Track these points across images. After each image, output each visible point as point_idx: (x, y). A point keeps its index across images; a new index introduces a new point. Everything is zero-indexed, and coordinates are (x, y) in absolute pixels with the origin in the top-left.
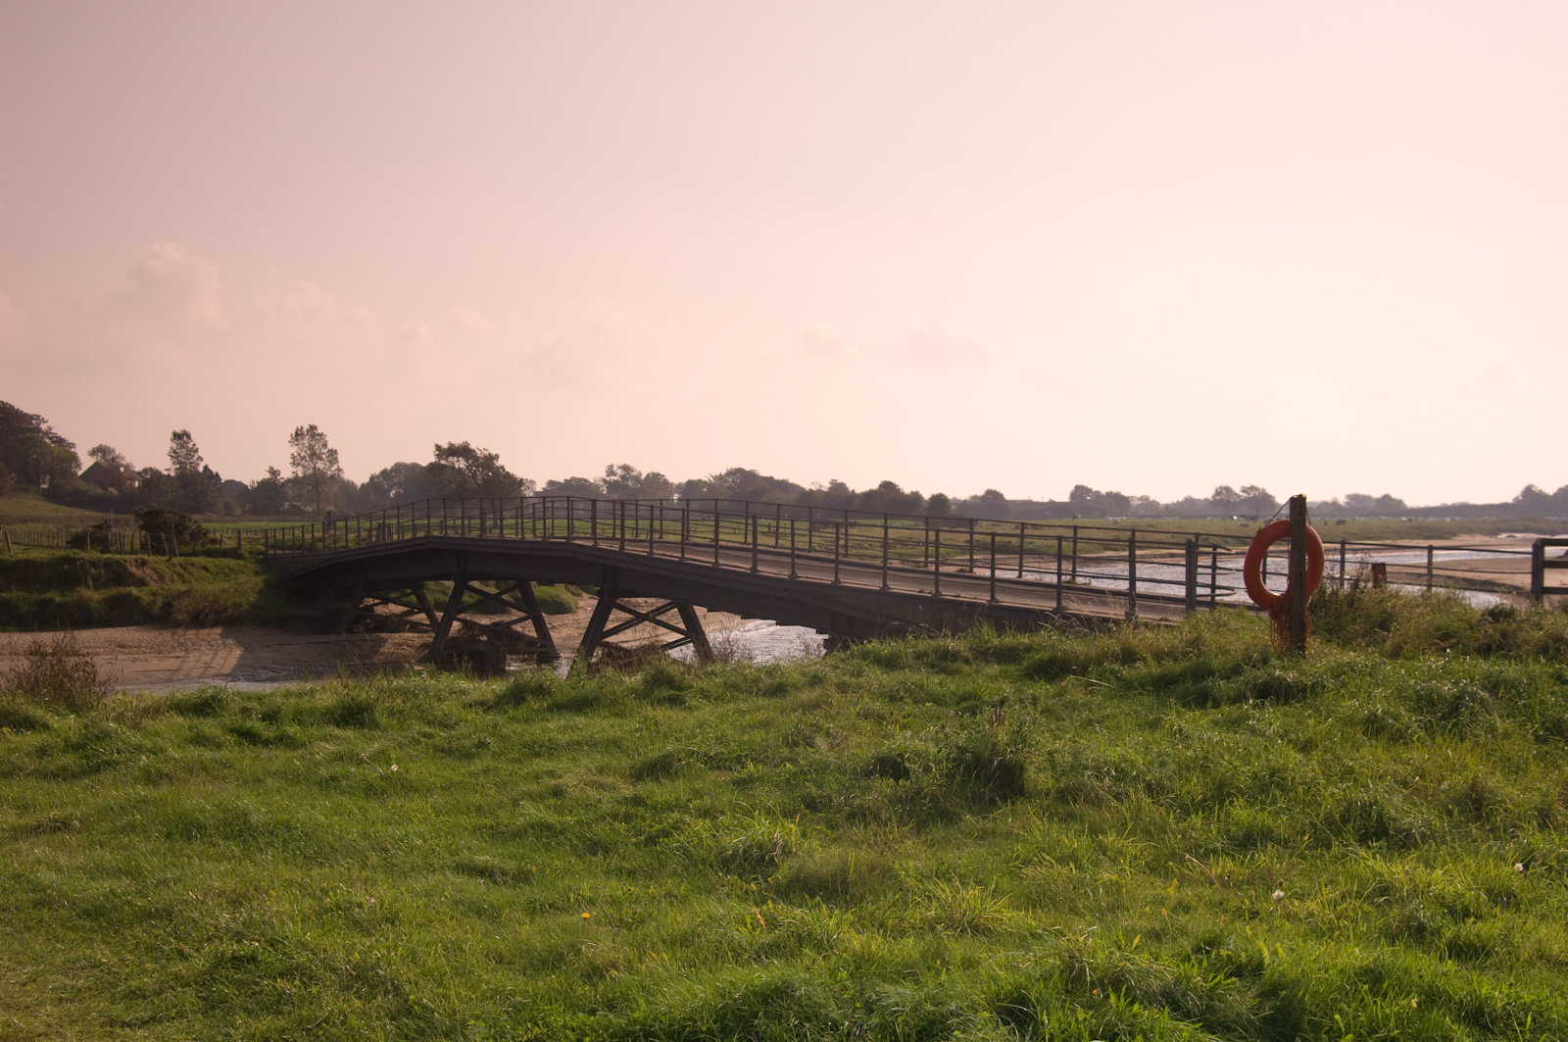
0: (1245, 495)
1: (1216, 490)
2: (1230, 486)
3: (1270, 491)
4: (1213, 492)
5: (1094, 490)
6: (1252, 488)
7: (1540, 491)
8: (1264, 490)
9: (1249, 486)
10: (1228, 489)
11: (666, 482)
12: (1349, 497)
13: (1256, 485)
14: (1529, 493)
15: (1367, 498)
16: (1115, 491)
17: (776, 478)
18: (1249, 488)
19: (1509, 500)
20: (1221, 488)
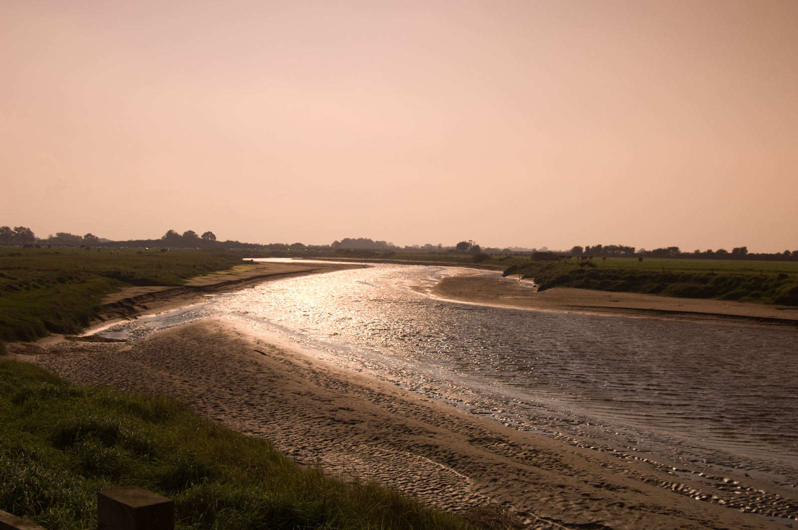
0: (17, 232)
2: (9, 226)
3: (32, 230)
6: (21, 228)
7: (176, 233)
8: (29, 229)
9: (19, 227)
13: (23, 226)
18: (19, 228)
19: (160, 238)
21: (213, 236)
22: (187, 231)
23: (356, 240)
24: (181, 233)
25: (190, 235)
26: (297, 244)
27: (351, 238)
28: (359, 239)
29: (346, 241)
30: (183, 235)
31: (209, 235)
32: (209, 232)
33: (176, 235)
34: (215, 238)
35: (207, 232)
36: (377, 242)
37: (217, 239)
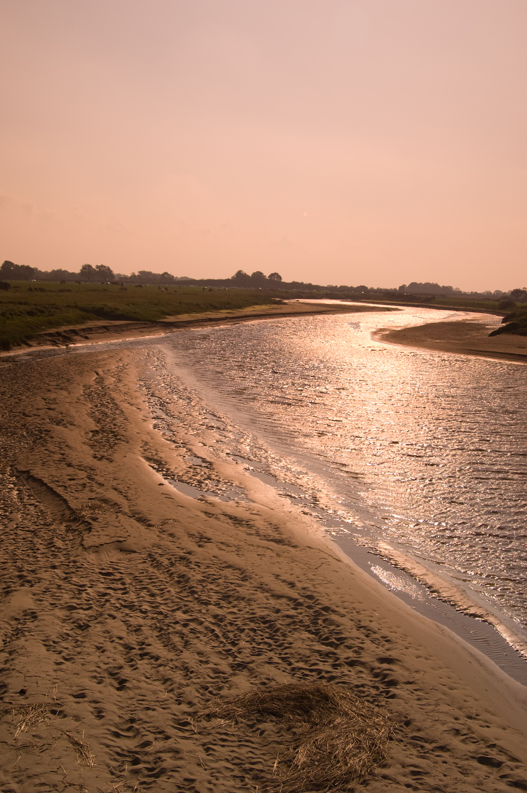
0: (98, 270)
1: (83, 267)
2: (91, 265)
3: (111, 268)
4: (81, 268)
5: (15, 263)
7: (245, 273)
8: (109, 268)
9: (100, 265)
10: (89, 266)
12: (140, 272)
13: (103, 265)
14: (239, 274)
15: (150, 273)
16: (26, 265)
19: (229, 278)
20: (86, 265)
21: (280, 277)
22: (255, 271)
23: (423, 285)
24: (250, 274)
25: (258, 275)
26: (361, 286)
27: (418, 282)
28: (426, 284)
29: (413, 285)
30: (252, 275)
31: (275, 276)
32: (276, 273)
33: (245, 275)
34: (281, 279)
35: (274, 273)
36: (443, 287)
37: (283, 281)
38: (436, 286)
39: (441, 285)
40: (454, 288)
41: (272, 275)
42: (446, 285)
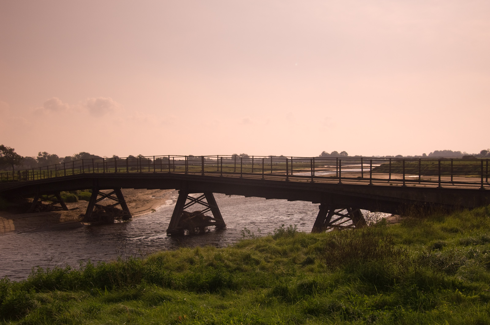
0: (241, 157)
4: (232, 156)
5: (194, 156)
6: (243, 154)
7: (327, 153)
8: (246, 154)
9: (242, 154)
10: (236, 155)
11: (58, 157)
14: (324, 153)
17: (95, 155)
19: (318, 156)
20: (234, 154)
21: (346, 153)
22: (333, 151)
23: (442, 151)
24: (330, 153)
25: (335, 153)
26: (398, 155)
27: (439, 150)
28: (444, 151)
29: (436, 152)
30: (331, 154)
31: (344, 152)
32: (344, 151)
33: (327, 154)
34: (347, 154)
35: (343, 151)
36: (455, 152)
37: (349, 155)
38: (450, 152)
39: (453, 151)
40: (462, 152)
41: (342, 153)
42: (457, 151)
